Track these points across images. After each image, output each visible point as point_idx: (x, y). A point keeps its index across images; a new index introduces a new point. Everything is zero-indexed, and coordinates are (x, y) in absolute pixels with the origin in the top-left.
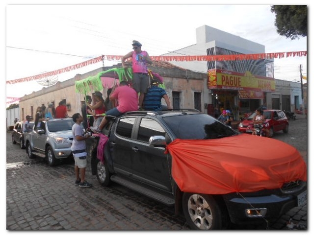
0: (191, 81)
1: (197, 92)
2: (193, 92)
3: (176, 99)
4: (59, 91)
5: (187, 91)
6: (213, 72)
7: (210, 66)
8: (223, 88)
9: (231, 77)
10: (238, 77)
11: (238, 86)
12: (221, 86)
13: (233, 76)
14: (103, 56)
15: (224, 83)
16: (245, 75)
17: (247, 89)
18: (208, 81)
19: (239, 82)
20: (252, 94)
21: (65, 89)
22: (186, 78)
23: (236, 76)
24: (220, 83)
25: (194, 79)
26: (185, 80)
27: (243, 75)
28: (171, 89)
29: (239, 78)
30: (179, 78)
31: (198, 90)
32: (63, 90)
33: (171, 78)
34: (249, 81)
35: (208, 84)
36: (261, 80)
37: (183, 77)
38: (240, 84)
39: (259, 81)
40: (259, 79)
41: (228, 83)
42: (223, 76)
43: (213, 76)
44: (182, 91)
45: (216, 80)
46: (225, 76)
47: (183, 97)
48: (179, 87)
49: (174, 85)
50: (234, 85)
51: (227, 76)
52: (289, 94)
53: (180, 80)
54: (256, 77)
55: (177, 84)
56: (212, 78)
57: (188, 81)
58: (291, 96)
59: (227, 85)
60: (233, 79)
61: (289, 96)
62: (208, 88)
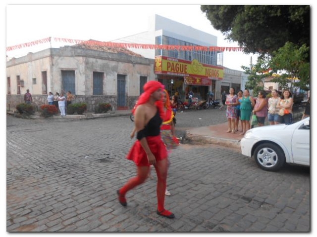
0: (137, 66)
1: (143, 76)
2: (139, 76)
3: (122, 81)
4: (14, 67)
5: (132, 75)
6: (159, 58)
7: (158, 53)
8: (169, 73)
9: (177, 64)
10: (184, 64)
11: (184, 72)
12: (166, 72)
13: (180, 63)
14: (50, 38)
15: (170, 69)
16: (192, 63)
17: (193, 76)
18: (155, 66)
19: (185, 69)
20: (198, 81)
21: (19, 65)
22: (132, 63)
23: (182, 64)
24: (165, 69)
25: (141, 64)
26: (131, 65)
27: (190, 63)
28: (116, 71)
29: (185, 66)
30: (125, 62)
31: (144, 74)
32: (17, 66)
33: (116, 62)
34: (196, 69)
35: (154, 69)
36: (209, 68)
37: (129, 62)
38: (186, 71)
39: (206, 69)
40: (207, 68)
41: (174, 69)
42: (168, 63)
43: (159, 62)
44: (127, 74)
45: (161, 66)
46: (171, 62)
47: (128, 79)
48: (125, 70)
49: (119, 68)
50: (179, 72)
51: (173, 64)
52: (239, 83)
53: (126, 64)
54: (204, 65)
55: (122, 67)
56: (158, 64)
57: (134, 66)
58: (241, 85)
59: (173, 71)
60: (179, 66)
61: (240, 85)
62: (155, 73)
